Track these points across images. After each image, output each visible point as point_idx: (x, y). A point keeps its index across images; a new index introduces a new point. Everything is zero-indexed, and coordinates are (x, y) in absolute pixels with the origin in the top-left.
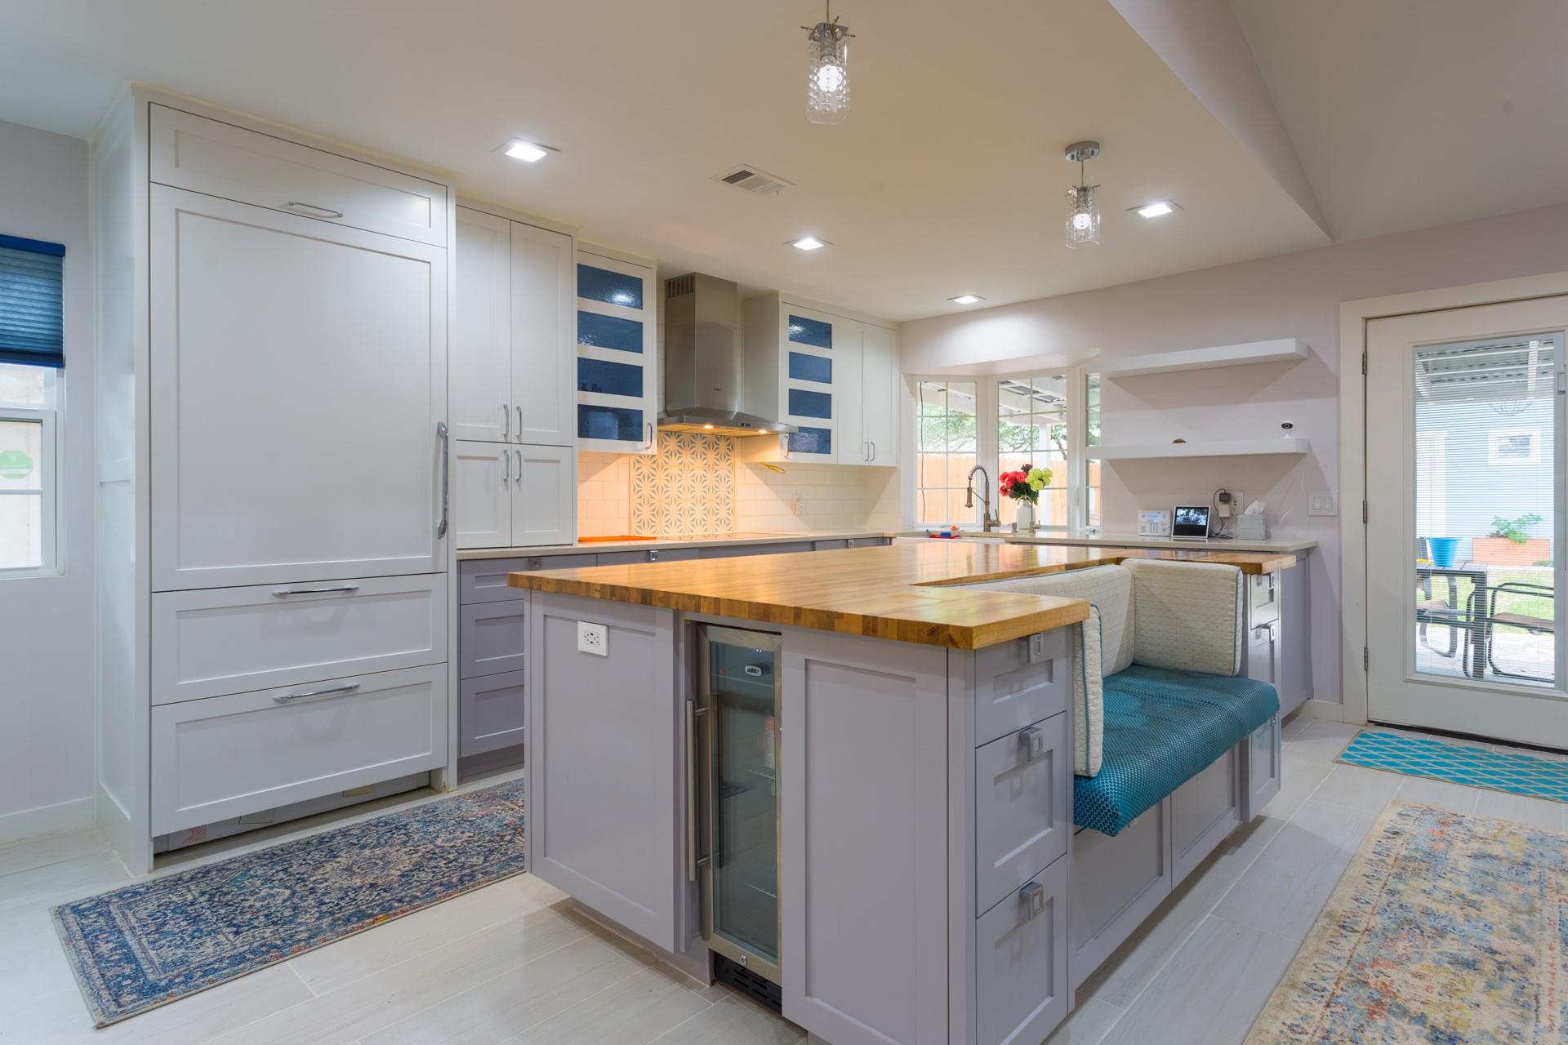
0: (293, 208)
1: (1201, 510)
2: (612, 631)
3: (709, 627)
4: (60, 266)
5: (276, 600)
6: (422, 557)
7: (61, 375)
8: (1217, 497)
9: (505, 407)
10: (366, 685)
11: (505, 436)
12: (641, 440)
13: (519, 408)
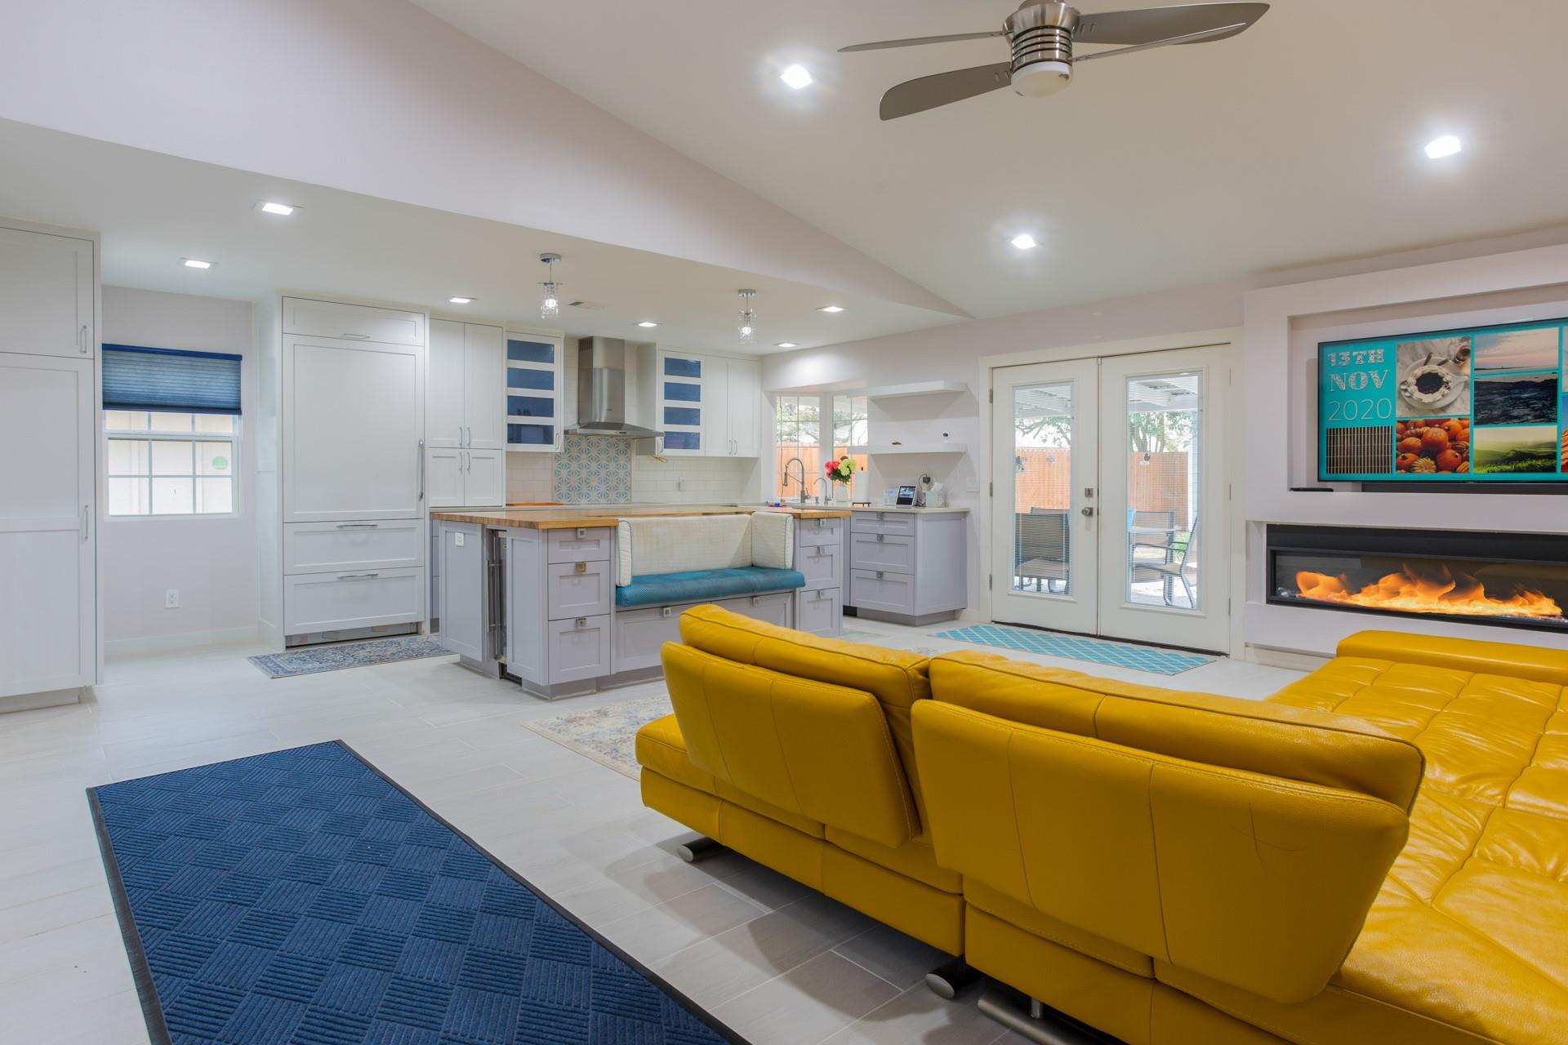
0: (347, 337)
1: (912, 488)
2: (467, 536)
3: (500, 532)
4: (240, 365)
5: (337, 529)
6: (411, 510)
7: (240, 419)
8: (922, 480)
9: (461, 428)
10: (381, 574)
11: (461, 444)
12: (553, 444)
13: (468, 428)
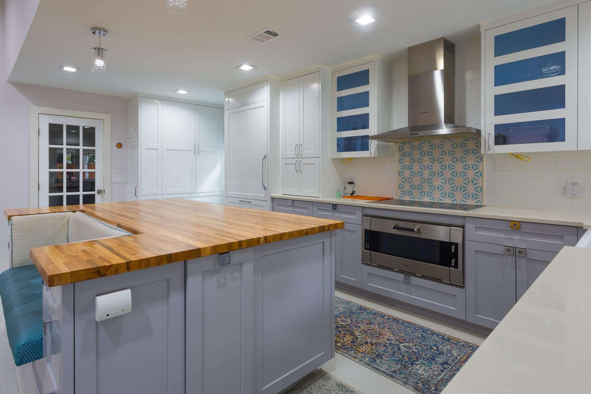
0: (242, 105)
5: (240, 202)
11: (297, 155)
12: (369, 150)
13: (301, 145)
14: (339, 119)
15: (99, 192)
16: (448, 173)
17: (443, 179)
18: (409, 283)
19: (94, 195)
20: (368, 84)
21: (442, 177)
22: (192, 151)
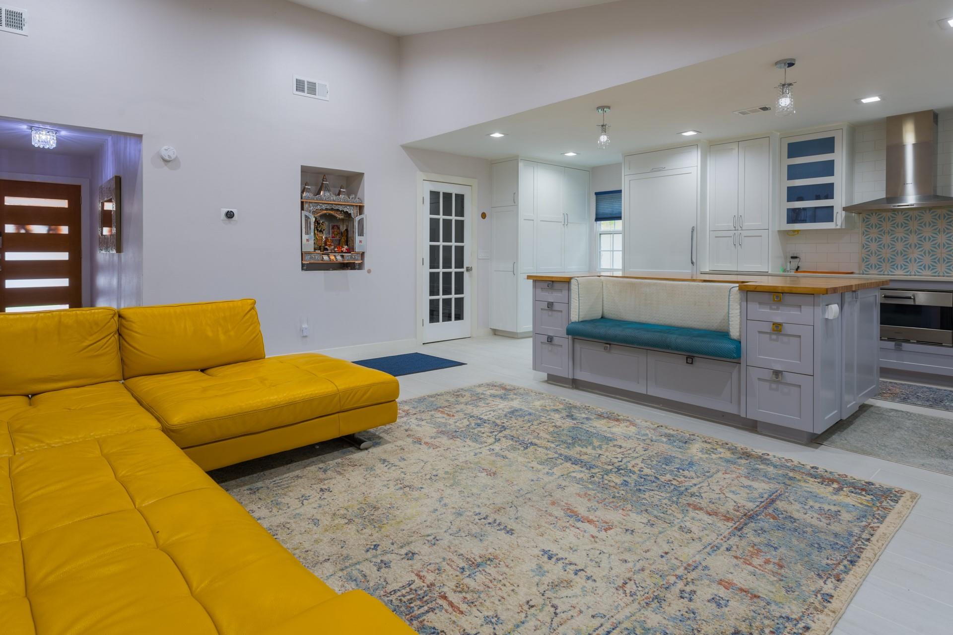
0: (653, 171)
6: (688, 272)
9: (735, 217)
11: (735, 228)
12: (833, 221)
13: (741, 216)
14: (789, 189)
15: (468, 269)
16: (927, 246)
17: (921, 251)
18: (901, 350)
19: (463, 272)
20: (834, 152)
21: (921, 249)
22: (561, 222)
